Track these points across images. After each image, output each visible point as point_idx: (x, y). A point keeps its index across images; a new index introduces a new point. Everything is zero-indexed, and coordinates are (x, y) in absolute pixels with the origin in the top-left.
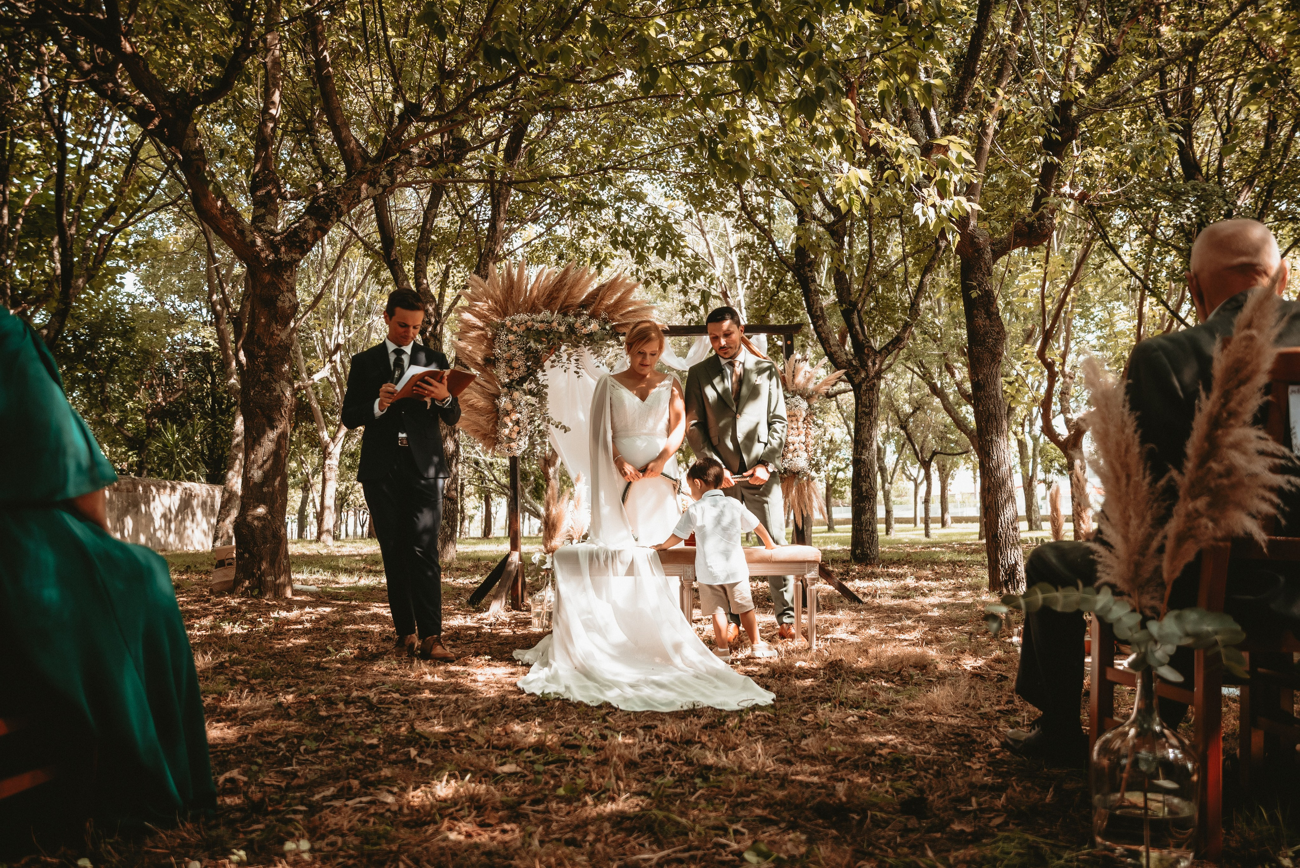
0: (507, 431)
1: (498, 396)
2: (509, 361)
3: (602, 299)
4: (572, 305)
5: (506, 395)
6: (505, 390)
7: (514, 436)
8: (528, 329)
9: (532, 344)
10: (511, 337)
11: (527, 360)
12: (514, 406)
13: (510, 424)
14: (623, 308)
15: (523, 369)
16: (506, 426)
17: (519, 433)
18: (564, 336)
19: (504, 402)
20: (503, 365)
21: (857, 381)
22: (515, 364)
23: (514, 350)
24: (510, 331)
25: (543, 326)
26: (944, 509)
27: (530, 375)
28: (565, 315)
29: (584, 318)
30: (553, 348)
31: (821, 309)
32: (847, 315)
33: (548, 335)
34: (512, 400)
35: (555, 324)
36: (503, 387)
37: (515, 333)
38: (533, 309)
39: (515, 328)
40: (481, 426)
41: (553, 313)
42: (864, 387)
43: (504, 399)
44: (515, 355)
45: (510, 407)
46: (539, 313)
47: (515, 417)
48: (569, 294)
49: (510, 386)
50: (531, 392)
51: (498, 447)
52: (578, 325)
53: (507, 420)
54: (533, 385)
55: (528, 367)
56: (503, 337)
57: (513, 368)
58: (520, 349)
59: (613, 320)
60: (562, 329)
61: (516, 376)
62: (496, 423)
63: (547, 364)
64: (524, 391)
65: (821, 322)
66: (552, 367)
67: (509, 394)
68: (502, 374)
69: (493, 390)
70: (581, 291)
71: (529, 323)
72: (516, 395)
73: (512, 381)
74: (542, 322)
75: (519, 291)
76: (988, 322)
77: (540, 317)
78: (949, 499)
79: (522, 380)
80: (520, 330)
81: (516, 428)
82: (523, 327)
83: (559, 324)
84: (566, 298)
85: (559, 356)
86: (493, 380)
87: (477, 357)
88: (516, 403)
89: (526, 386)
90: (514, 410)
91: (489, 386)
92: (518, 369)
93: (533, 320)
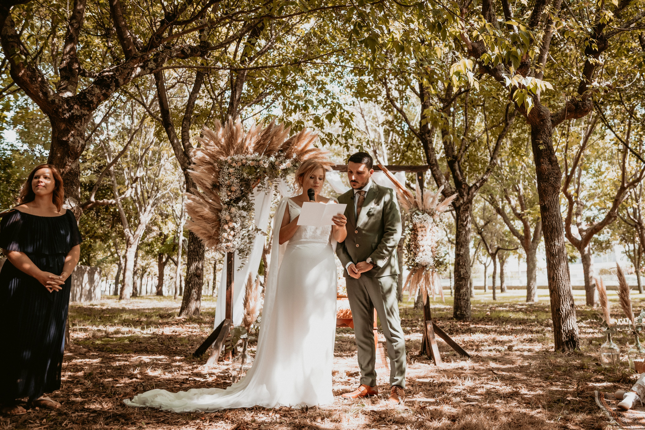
0: (225, 235)
1: (220, 211)
2: (229, 186)
3: (294, 146)
4: (273, 150)
5: (226, 210)
6: (226, 206)
7: (231, 238)
8: (243, 165)
9: (245, 175)
10: (231, 170)
11: (241, 186)
12: (231, 217)
13: (229, 230)
14: (307, 152)
15: (239, 192)
16: (225, 231)
17: (234, 236)
18: (267, 170)
19: (225, 215)
20: (224, 189)
21: (457, 205)
22: (234, 188)
23: (233, 179)
24: (230, 166)
25: (254, 163)
26: (502, 282)
27: (243, 196)
28: (269, 156)
29: (282, 158)
30: (259, 178)
31: (436, 160)
32: (451, 164)
33: (256, 169)
34: (230, 213)
35: (262, 162)
36: (224, 204)
37: (234, 167)
38: (246, 152)
39: (234, 164)
40: (208, 231)
41: (260, 154)
42: (462, 209)
43: (224, 212)
44: (233, 182)
45: (228, 218)
47: (232, 225)
48: (272, 142)
49: (228, 204)
50: (243, 208)
51: (219, 246)
52: (277, 163)
53: (226, 227)
54: (245, 204)
55: (242, 191)
56: (226, 170)
57: (231, 191)
58: (237, 178)
60: (267, 165)
61: (233, 197)
62: (219, 228)
63: (255, 189)
64: (239, 207)
65: (435, 168)
66: (258, 191)
67: (228, 209)
68: (224, 195)
69: (217, 206)
70: (279, 140)
71: (244, 161)
72: (233, 210)
73: (231, 200)
74: (253, 160)
75: (237, 139)
76: (550, 167)
77: (251, 157)
78: (505, 275)
79: (237, 200)
80: (237, 166)
81: (232, 233)
82: (240, 164)
83: (265, 162)
84: (269, 144)
85: (263, 184)
86: (217, 199)
87: (207, 183)
88: (233, 215)
89: (240, 204)
90: (231, 220)
91: (215, 203)
92: (235, 192)
93: (247, 159)
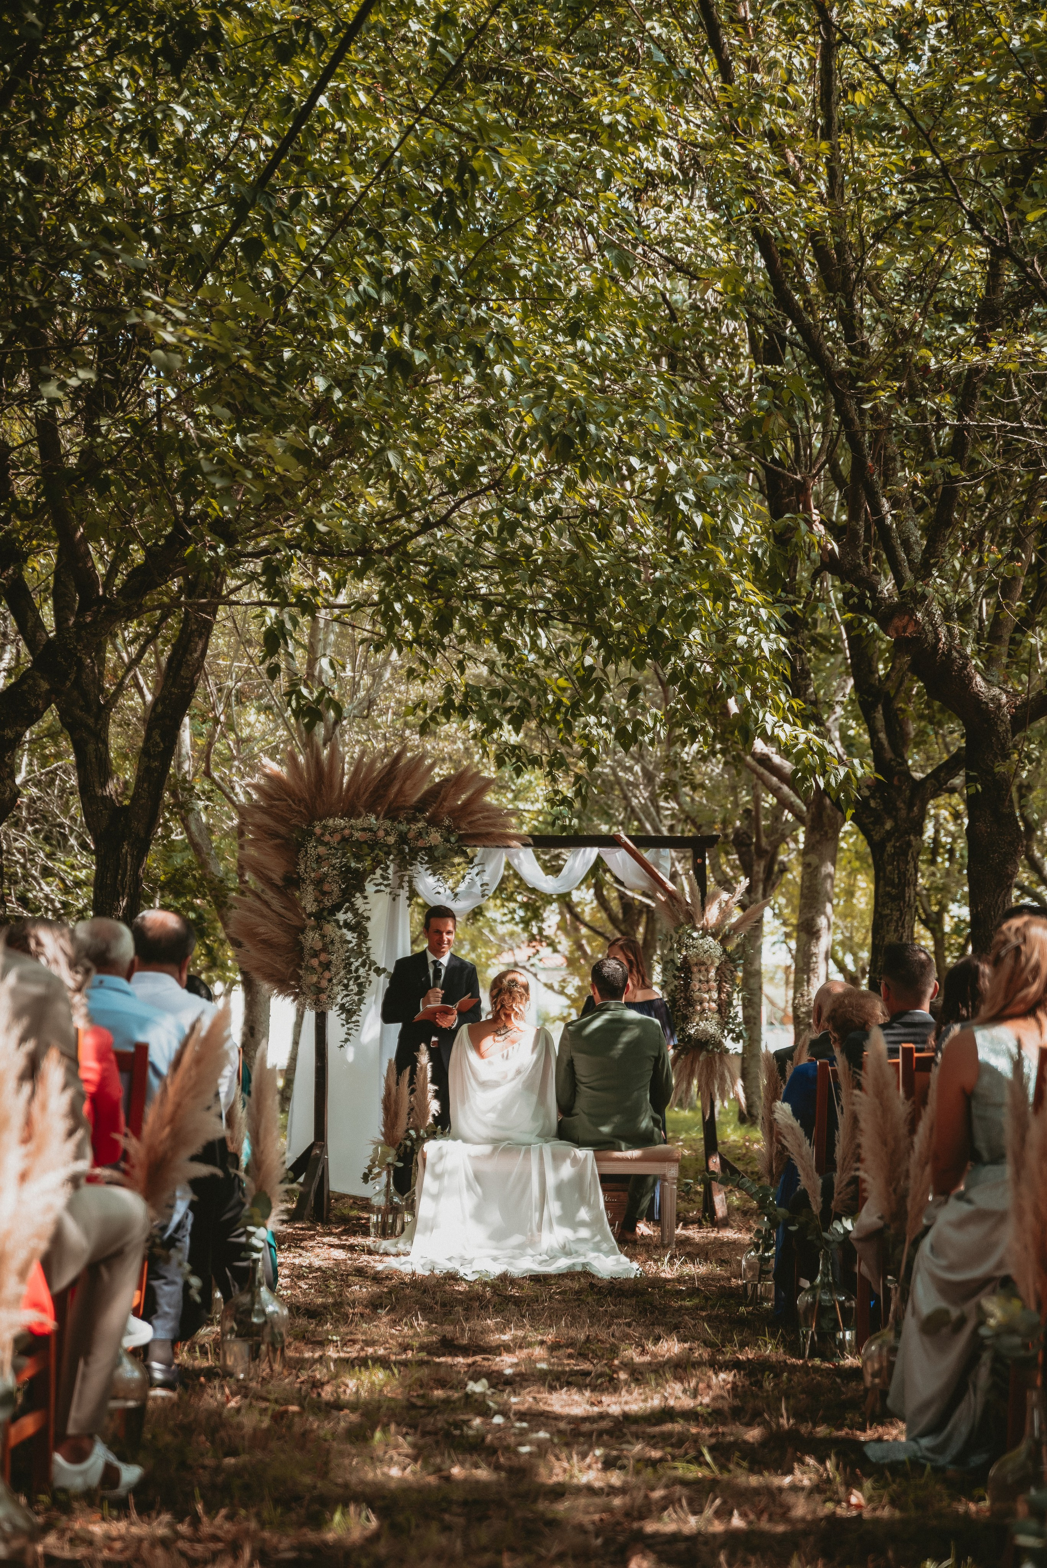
0: (314, 978)
1: (302, 930)
2: (319, 882)
3: (444, 799)
4: (404, 808)
5: (313, 929)
6: (313, 921)
7: (324, 983)
8: (344, 840)
9: (350, 860)
10: (321, 850)
11: (343, 881)
12: (325, 945)
13: (320, 970)
14: (472, 813)
15: (336, 893)
16: (313, 970)
17: (330, 980)
19: (311, 939)
20: (310, 888)
22: (326, 888)
23: (326, 867)
24: (320, 841)
25: (365, 836)
27: (349, 901)
28: (395, 819)
29: (421, 825)
33: (372, 847)
34: (323, 936)
35: (381, 833)
36: (309, 916)
37: (327, 844)
38: (351, 812)
39: (327, 838)
40: (281, 971)
41: (378, 818)
43: (311, 934)
44: (326, 875)
45: (319, 945)
46: (359, 816)
47: (326, 958)
48: (400, 791)
49: (319, 916)
50: (347, 925)
52: (411, 835)
53: (315, 962)
54: (350, 916)
55: (343, 891)
56: (312, 851)
57: (324, 894)
58: (334, 866)
59: (459, 828)
60: (391, 840)
61: (328, 903)
62: (298, 963)
63: (370, 888)
64: (338, 923)
66: (376, 892)
67: (319, 927)
68: (309, 899)
69: (295, 921)
70: (415, 786)
71: (347, 832)
72: (329, 928)
73: (322, 909)
74: (364, 829)
75: (331, 786)
77: (359, 822)
79: (335, 908)
80: (335, 840)
81: (327, 974)
82: (337, 837)
83: (387, 834)
84: (396, 795)
85: (386, 878)
86: (293, 905)
87: (274, 876)
88: (328, 940)
89: (341, 916)
90: (324, 949)
91: (289, 914)
92: (330, 893)
93: (352, 827)
